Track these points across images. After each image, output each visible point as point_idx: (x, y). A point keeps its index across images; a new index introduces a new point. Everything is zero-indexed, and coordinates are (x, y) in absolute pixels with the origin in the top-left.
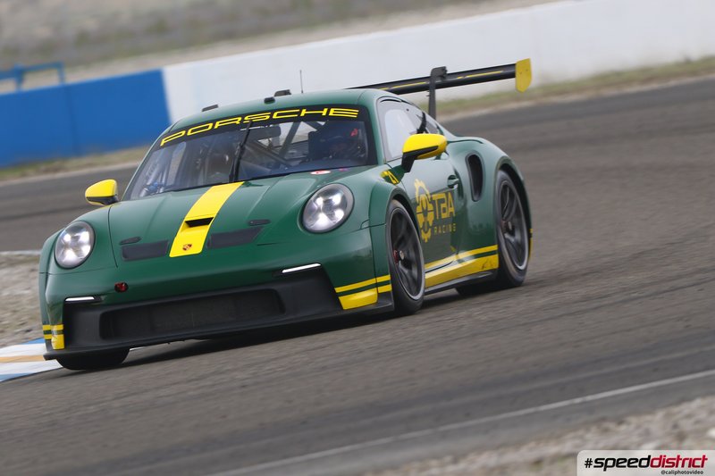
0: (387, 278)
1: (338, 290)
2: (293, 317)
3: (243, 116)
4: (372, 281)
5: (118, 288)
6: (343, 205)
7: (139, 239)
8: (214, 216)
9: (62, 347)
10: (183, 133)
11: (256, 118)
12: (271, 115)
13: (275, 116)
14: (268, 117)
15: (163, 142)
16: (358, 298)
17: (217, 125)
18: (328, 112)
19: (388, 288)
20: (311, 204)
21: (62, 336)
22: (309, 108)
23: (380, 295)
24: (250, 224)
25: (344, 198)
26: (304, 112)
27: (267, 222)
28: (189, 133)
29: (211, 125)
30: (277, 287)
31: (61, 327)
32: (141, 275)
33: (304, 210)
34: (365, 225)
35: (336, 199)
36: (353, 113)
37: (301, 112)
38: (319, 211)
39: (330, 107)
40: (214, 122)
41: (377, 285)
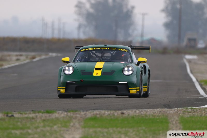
0: (139, 88)
1: (130, 89)
2: (119, 93)
3: (101, 48)
4: (136, 88)
5: (81, 81)
6: (132, 70)
7: (85, 71)
8: (102, 68)
9: (64, 92)
10: (86, 49)
11: (104, 48)
12: (108, 48)
13: (108, 49)
14: (107, 49)
15: (81, 51)
16: (133, 91)
17: (95, 49)
18: (121, 49)
19: (139, 90)
20: (124, 69)
21: (64, 90)
22: (116, 48)
23: (137, 92)
24: (111, 71)
25: (132, 68)
26: (115, 49)
27: (115, 71)
28: (88, 50)
29: (93, 49)
30: (117, 86)
31: (65, 88)
32: (86, 78)
33: (123, 70)
34: (136, 75)
35: (130, 69)
36: (126, 51)
37: (114, 49)
38: (126, 71)
39: (121, 48)
40: (94, 48)
41: (137, 89)
